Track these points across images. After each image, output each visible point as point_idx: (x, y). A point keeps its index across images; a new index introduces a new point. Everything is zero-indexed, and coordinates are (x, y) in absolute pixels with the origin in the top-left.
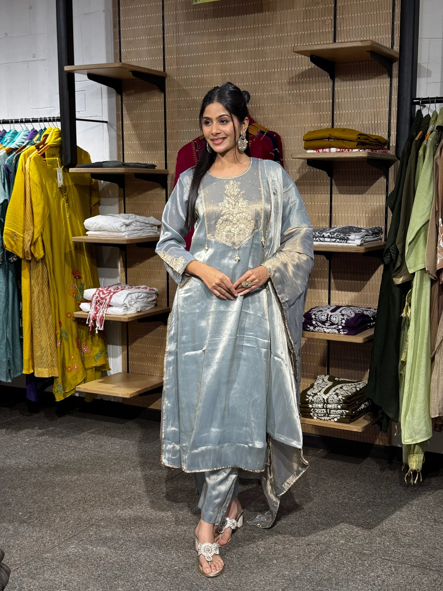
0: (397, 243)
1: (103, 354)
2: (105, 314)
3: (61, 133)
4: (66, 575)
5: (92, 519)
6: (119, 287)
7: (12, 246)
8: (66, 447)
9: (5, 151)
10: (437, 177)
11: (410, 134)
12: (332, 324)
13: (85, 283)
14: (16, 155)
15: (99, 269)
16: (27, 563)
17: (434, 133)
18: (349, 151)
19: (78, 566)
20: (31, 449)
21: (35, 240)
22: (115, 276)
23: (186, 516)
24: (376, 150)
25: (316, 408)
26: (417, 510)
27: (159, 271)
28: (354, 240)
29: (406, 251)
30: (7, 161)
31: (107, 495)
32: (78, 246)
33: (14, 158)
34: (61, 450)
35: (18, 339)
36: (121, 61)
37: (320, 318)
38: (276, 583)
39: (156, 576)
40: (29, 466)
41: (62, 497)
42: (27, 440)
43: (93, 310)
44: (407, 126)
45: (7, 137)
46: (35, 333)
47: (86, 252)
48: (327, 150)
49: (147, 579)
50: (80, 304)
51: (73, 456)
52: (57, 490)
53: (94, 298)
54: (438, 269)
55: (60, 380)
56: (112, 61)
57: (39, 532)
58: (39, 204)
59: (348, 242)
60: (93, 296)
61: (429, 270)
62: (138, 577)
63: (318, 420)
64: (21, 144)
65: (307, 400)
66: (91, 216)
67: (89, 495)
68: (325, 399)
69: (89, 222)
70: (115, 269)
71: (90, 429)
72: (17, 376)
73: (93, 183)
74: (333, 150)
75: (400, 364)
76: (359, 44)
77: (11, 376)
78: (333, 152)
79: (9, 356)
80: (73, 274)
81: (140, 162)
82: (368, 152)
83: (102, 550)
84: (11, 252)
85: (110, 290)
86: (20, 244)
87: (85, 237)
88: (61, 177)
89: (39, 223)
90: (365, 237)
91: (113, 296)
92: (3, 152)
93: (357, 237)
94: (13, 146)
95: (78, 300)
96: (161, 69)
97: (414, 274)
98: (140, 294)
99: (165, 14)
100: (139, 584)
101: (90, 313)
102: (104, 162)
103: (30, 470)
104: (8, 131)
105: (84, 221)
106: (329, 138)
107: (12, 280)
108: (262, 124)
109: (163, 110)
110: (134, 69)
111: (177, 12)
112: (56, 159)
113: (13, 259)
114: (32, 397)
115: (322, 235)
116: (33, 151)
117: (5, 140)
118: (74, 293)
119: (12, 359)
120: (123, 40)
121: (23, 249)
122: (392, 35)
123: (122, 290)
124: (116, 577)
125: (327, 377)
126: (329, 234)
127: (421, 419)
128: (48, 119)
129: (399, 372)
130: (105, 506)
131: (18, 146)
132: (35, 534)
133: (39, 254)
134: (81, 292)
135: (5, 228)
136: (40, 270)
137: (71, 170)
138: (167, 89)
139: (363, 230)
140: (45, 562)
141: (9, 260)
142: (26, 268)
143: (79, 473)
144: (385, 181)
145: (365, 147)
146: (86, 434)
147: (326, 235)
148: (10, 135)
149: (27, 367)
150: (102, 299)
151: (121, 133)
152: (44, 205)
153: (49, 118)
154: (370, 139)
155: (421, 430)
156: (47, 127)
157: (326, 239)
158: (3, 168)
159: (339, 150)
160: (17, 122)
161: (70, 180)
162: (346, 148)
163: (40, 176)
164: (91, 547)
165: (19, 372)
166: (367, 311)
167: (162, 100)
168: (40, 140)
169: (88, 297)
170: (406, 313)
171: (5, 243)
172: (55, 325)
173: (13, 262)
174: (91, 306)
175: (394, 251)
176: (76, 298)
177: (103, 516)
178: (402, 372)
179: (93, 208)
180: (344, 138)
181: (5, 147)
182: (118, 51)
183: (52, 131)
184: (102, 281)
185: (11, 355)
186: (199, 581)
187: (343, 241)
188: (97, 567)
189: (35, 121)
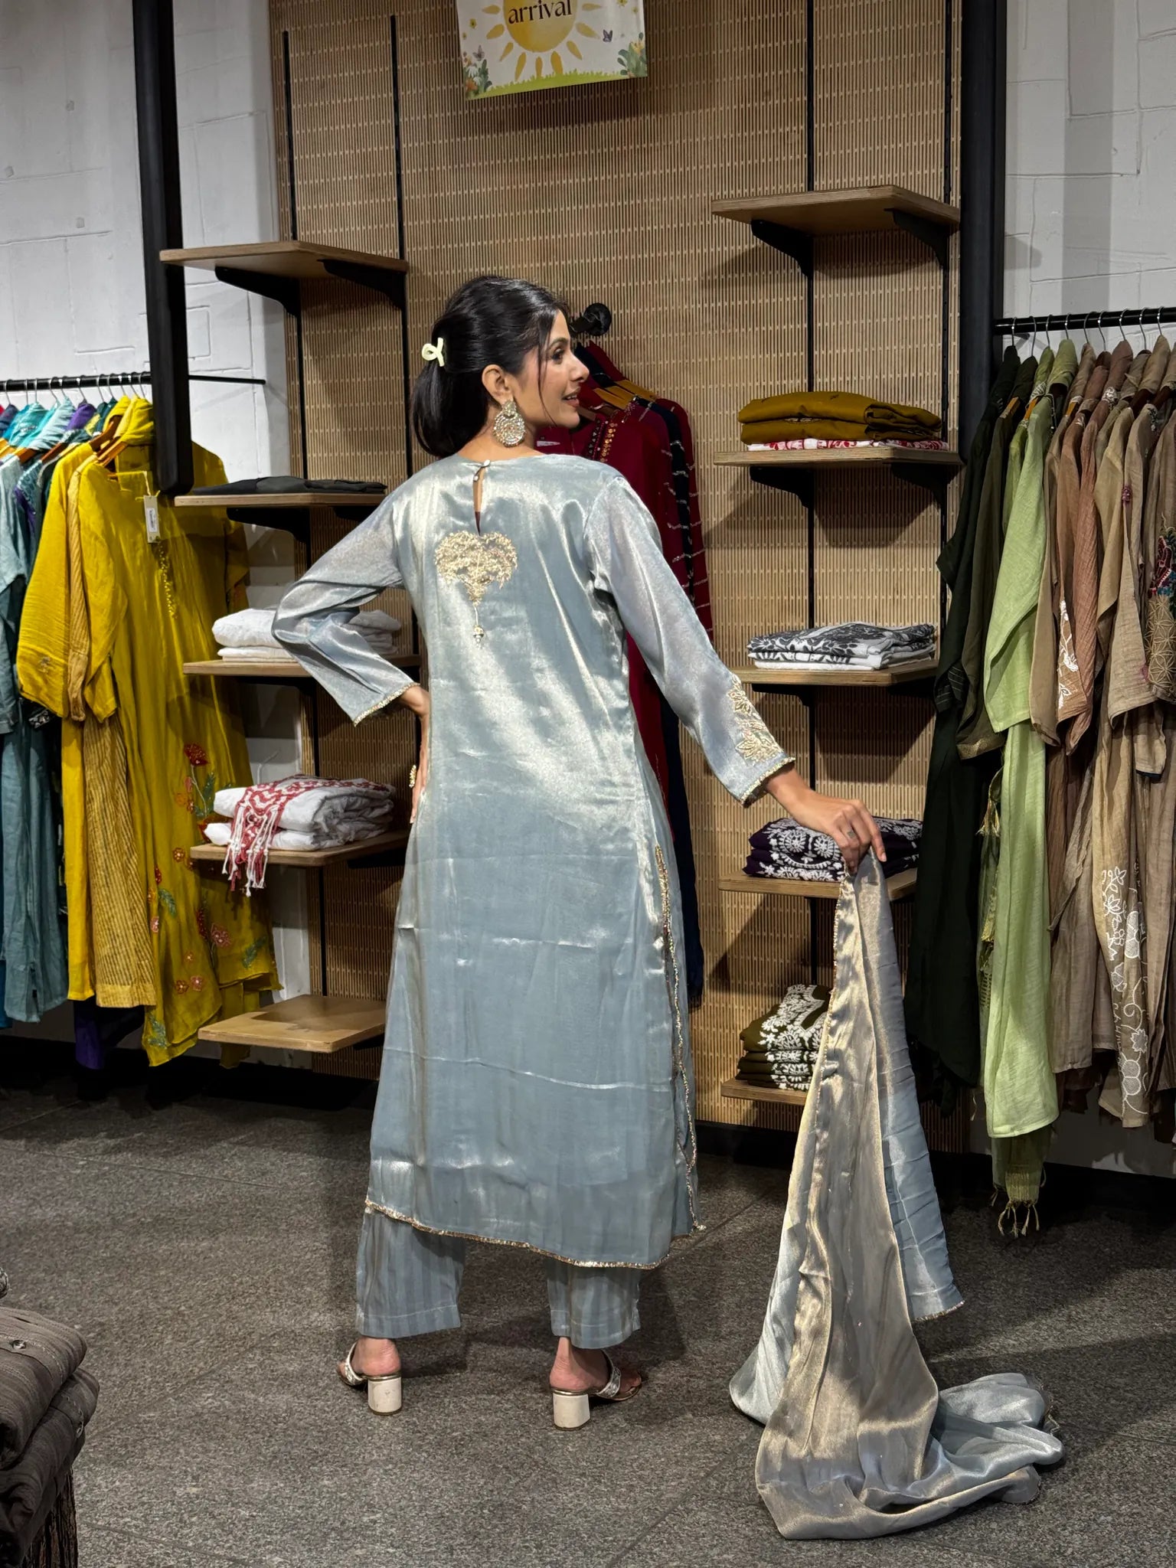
0: (963, 659)
1: (264, 949)
2: (269, 849)
3: (154, 412)
4: (196, 1457)
5: (250, 1334)
6: (302, 783)
7: (37, 688)
8: (177, 1176)
9: (16, 458)
10: (1052, 506)
11: (989, 405)
12: (819, 859)
13: (217, 776)
14: (44, 467)
15: (250, 742)
16: (103, 1432)
17: (1044, 401)
18: (847, 444)
19: (223, 1437)
20: (91, 1184)
21: (93, 672)
22: (289, 758)
23: (475, 1323)
24: (912, 441)
25: (784, 1062)
26: (1029, 1296)
27: (396, 742)
28: (866, 657)
29: (986, 680)
30: (23, 482)
31: (285, 1282)
32: (198, 684)
33: (41, 474)
34: (166, 1185)
35: (55, 916)
36: (295, 237)
37: (789, 845)
38: (690, 1459)
39: (409, 1453)
40: (89, 1222)
41: (177, 1289)
42: (81, 1163)
43: (238, 840)
44: (984, 385)
45: (20, 423)
46: (97, 899)
47: (218, 699)
48: (796, 444)
49: (389, 1460)
50: (205, 827)
51: (197, 1197)
52: (163, 1273)
53: (241, 811)
54: (1060, 720)
55: (158, 1014)
56: (273, 237)
57: (126, 1365)
58: (102, 583)
59: (852, 660)
60: (238, 805)
61: (1039, 723)
62: (367, 1456)
63: (791, 1092)
64: (55, 439)
65: (762, 1042)
66: (229, 611)
67: (241, 1283)
68: (806, 1039)
69: (224, 626)
70: (290, 741)
71: (233, 1136)
72: (53, 1006)
73: (232, 532)
74: (811, 443)
75: (980, 948)
76: (865, 194)
77: (37, 1008)
78: (811, 449)
79: (32, 959)
80: (188, 753)
81: (345, 478)
82: (894, 449)
83: (281, 1400)
84: (35, 703)
85: (280, 791)
86: (58, 683)
87: (215, 663)
88: (155, 519)
89: (105, 631)
90: (893, 649)
91: (288, 805)
92: (11, 460)
93: (872, 650)
94: (35, 444)
95: (201, 818)
96: (393, 252)
97: (1005, 733)
98: (352, 800)
99: (401, 120)
100: (370, 1470)
101: (230, 847)
102: (259, 480)
103: (94, 1230)
104: (20, 408)
105: (213, 624)
106: (800, 416)
107: (38, 772)
108: (642, 384)
109: (401, 352)
110: (329, 254)
111: (430, 116)
112: (142, 475)
113: (39, 720)
114: (90, 1060)
115: (788, 647)
116: (85, 456)
117: (15, 431)
118: (189, 801)
119: (39, 965)
120: (300, 183)
121: (66, 694)
122: (946, 167)
123: (308, 789)
124: (316, 1456)
125: (811, 988)
126: (805, 643)
127: (1030, 1078)
128: (120, 377)
129: (978, 969)
130: (280, 1307)
131: (48, 444)
132: (115, 1371)
133: (104, 705)
134: (206, 798)
135: (20, 643)
136: (107, 744)
137: (181, 500)
138: (409, 301)
139: (886, 633)
140: (146, 1430)
141: (29, 723)
142: (71, 742)
143: (213, 1233)
144: (939, 514)
145: (885, 435)
146: (225, 1145)
147: (799, 645)
148: (27, 416)
149: (79, 983)
150: (260, 812)
151: (298, 407)
152: (114, 587)
153: (123, 374)
154: (898, 417)
155: (1031, 1103)
156: (117, 399)
157: (799, 656)
158: (13, 499)
159: (824, 443)
160: (43, 385)
161: (175, 523)
162: (839, 440)
163: (105, 516)
164: (253, 1396)
165: (57, 997)
166: (902, 826)
167: (399, 327)
168: (101, 430)
169: (225, 807)
170: (990, 827)
171: (22, 680)
172: (144, 880)
173: (40, 728)
174: (233, 830)
175: (959, 680)
176: (195, 812)
177: (278, 1327)
178: (984, 969)
179: (233, 591)
180: (836, 416)
181: (15, 447)
182: (288, 209)
183: (130, 407)
184: (256, 769)
185: (38, 955)
186: (512, 1459)
187: (840, 659)
188: (271, 1436)
189: (88, 382)
